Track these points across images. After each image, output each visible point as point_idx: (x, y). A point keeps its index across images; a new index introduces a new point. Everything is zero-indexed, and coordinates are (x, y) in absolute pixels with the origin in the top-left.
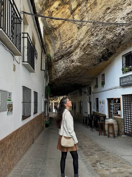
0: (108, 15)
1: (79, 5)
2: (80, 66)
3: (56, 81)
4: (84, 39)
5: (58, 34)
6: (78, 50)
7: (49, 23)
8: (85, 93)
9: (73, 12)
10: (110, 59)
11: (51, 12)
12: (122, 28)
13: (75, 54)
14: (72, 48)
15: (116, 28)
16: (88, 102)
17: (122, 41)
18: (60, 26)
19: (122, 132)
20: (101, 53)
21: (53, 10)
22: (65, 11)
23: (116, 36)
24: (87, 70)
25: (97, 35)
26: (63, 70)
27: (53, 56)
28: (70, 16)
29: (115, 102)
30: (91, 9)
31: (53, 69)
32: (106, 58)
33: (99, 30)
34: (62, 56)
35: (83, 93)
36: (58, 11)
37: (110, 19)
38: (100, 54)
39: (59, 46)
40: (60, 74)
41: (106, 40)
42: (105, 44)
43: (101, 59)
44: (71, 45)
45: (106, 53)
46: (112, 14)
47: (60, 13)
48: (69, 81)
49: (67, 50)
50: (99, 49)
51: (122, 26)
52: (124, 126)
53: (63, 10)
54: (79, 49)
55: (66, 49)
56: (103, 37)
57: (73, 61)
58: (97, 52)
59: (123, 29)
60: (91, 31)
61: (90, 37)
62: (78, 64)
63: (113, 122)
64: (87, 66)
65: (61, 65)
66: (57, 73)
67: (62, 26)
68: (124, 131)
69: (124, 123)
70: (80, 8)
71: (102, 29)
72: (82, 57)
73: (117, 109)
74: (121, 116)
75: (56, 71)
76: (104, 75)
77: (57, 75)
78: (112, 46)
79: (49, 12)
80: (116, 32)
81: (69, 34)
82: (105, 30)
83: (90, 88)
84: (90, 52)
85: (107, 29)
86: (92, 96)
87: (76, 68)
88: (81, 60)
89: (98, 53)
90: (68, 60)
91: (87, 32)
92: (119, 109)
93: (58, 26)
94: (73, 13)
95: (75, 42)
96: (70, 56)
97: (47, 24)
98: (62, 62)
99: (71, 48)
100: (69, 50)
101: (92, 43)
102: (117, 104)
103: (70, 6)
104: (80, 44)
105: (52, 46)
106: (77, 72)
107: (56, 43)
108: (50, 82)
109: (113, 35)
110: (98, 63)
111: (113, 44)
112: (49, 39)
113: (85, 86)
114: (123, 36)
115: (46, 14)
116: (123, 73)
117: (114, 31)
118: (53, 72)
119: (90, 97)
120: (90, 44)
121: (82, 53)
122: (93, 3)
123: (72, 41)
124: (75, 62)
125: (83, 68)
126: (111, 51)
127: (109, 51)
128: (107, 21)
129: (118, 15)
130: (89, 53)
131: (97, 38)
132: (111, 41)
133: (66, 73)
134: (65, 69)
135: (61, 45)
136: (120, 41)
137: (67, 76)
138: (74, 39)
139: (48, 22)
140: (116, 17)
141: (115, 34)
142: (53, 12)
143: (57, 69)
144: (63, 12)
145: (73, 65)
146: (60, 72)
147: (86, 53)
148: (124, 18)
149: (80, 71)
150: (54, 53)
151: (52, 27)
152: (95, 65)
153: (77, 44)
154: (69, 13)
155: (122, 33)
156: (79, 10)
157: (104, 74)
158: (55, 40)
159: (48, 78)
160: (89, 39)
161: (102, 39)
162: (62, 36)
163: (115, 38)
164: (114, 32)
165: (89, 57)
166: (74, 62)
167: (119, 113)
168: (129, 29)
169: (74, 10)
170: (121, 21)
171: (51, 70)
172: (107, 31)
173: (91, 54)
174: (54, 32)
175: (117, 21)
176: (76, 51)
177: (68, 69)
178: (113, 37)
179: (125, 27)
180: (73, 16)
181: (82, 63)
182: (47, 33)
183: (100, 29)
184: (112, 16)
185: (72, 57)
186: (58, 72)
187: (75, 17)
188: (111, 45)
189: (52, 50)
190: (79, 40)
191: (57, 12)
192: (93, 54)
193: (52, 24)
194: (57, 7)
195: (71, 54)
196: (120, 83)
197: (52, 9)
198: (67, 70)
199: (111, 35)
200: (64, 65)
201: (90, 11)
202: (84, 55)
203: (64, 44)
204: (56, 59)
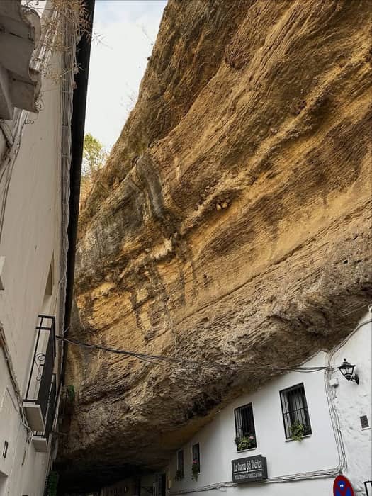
0: (206, 330)
1: (151, 297)
2: (146, 423)
3: (76, 456)
4: (157, 364)
5: (100, 343)
6: (143, 386)
7: (84, 319)
8: (148, 491)
9: (137, 307)
10: (210, 414)
11: (92, 299)
12: (230, 359)
13: (134, 394)
14: (130, 380)
15: (220, 357)
17: (233, 382)
18: (106, 327)
20: (193, 399)
21: (97, 296)
22: (121, 302)
23: (221, 371)
24: (160, 432)
25: (185, 363)
26: (102, 430)
27: (81, 390)
28: (131, 313)
30: (174, 308)
31: (73, 422)
32: (202, 410)
33: (188, 354)
34: (104, 395)
35: (143, 492)
36: (108, 300)
37: (210, 339)
38: (190, 401)
39: (98, 369)
40: (92, 438)
41: (203, 376)
42: (200, 383)
43: (192, 412)
44: (128, 372)
45: (202, 400)
46: (212, 330)
47: (111, 305)
48: (110, 458)
49: (116, 382)
50: (188, 392)
51: (231, 356)
53: (118, 300)
54: (146, 384)
55: (115, 379)
56: (197, 370)
58: (184, 397)
59: (233, 362)
60: (172, 351)
61: (171, 365)
62: (141, 418)
64: (161, 425)
65: (98, 416)
66: (85, 435)
67: (112, 328)
70: (153, 302)
71: (194, 353)
72: (150, 404)
75: (81, 429)
76: (197, 447)
77: (84, 439)
78: (215, 389)
79: (86, 298)
82: (200, 356)
83: (164, 477)
84: (170, 394)
85: (203, 356)
87: (135, 427)
88: (147, 409)
89: (187, 398)
90: (118, 405)
91: (165, 352)
93: (102, 327)
94: (138, 309)
95: (138, 368)
96: (122, 396)
97: (79, 321)
98: (101, 408)
99: (126, 380)
100: (121, 382)
101: (173, 378)
103: (133, 295)
104: (147, 373)
105: (81, 366)
106: (135, 438)
107: (91, 361)
108: (61, 457)
109: (216, 369)
110: (186, 421)
111: (216, 385)
112: (76, 350)
114: (233, 375)
115: (80, 301)
116: (238, 450)
117: (217, 361)
118: (73, 431)
120: (169, 377)
121: (152, 395)
122: (178, 299)
123: (132, 364)
124: (134, 412)
125: (151, 428)
126: (212, 397)
127: (209, 398)
128: (203, 341)
129: (223, 334)
130: (168, 396)
131: (184, 369)
132: (211, 380)
133: (107, 438)
134: (106, 426)
135: (105, 367)
136: (229, 382)
137: (109, 446)
138: (135, 359)
139: (83, 317)
140: (219, 338)
141: (220, 368)
142: (96, 299)
143: (86, 425)
144: (118, 303)
145: (127, 418)
146: (93, 432)
147: (162, 395)
148: (233, 342)
149: (142, 435)
150: (83, 384)
151: (89, 329)
152: (178, 423)
153: (143, 373)
154: (130, 306)
156: (150, 306)
157: (198, 444)
158: (90, 355)
159: (57, 445)
160: (169, 367)
161: (193, 373)
163: (219, 374)
164: (217, 363)
165: (165, 404)
166: (131, 412)
168: (243, 363)
169: (142, 304)
170: (230, 346)
171: (70, 424)
172: (204, 359)
173: (171, 398)
174: (91, 338)
175: (221, 346)
176: (139, 388)
177: (114, 427)
178: (216, 373)
179: (237, 359)
180: (138, 313)
181: (149, 416)
183: (191, 353)
184: (212, 335)
185: (126, 399)
186: (88, 433)
187: (140, 316)
188: (213, 386)
189: (79, 375)
190: (147, 365)
191: (104, 301)
192: (176, 399)
193: (89, 321)
194: (107, 293)
195: (126, 393)
196: (233, 475)
197: (95, 293)
198: (110, 430)
199: (211, 369)
200: (105, 416)
201: (171, 312)
202: (154, 399)
203: (111, 367)
204: (88, 398)
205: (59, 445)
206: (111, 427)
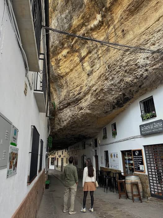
0: (128, 56)
1: (89, 52)
2: (91, 113)
3: (59, 132)
4: (95, 85)
5: (65, 82)
6: (89, 97)
7: (56, 71)
8: (89, 145)
9: (82, 59)
10: (125, 105)
11: (59, 60)
13: (84, 101)
14: (82, 95)
15: (137, 69)
16: (93, 156)
17: (143, 84)
18: (67, 74)
19: (148, 193)
20: (116, 98)
21: (61, 57)
22: (74, 59)
23: (137, 78)
24: (97, 118)
25: (113, 78)
26: (69, 119)
27: (58, 104)
28: (79, 64)
29: (134, 155)
31: (56, 118)
32: (121, 104)
33: (115, 73)
35: (86, 146)
36: (66, 59)
37: (130, 60)
38: (114, 100)
39: (65, 93)
40: (65, 123)
41: (125, 83)
42: (122, 88)
43: (115, 105)
44: (80, 92)
45: (121, 98)
46: (132, 54)
47: (69, 61)
48: (73, 132)
49: (74, 97)
50: (114, 95)
51: (146, 67)
52: (150, 185)
53: (71, 58)
54: (90, 95)
56: (121, 81)
57: (81, 109)
58: (111, 98)
59: (147, 70)
60: (104, 76)
61: (104, 82)
62: (88, 111)
63: (136, 180)
64: (98, 114)
65: (67, 115)
66: (62, 122)
67: (70, 74)
68: (151, 191)
69: (149, 181)
70: (91, 55)
71: (119, 71)
72: (93, 104)
73: (138, 163)
74: (145, 173)
75: (60, 120)
77: (62, 124)
78: (130, 91)
79: (56, 60)
80: (138, 73)
81: (77, 81)
82: (123, 72)
83: (96, 140)
84: (104, 97)
85: (126, 71)
86: (99, 149)
87: (85, 116)
88: (92, 107)
89: (113, 99)
90: (76, 107)
91: (100, 78)
92: (140, 162)
93: (65, 74)
94: (83, 61)
95: (85, 89)
96: (78, 103)
97: (54, 72)
98: (68, 110)
99: (80, 95)
100: (77, 97)
101: (106, 88)
102: (138, 157)
103: (79, 54)
104: (90, 90)
105: (57, 94)
106: (85, 121)
107: (61, 92)
108: (52, 133)
109: (134, 77)
110: (111, 111)
111: (132, 87)
112: (54, 87)
113: (90, 138)
114: (145, 78)
115: (53, 61)
116: (143, 120)
117: (135, 72)
118: (56, 121)
119: (96, 151)
120: (103, 88)
121: (94, 99)
122: (105, 50)
123: (81, 88)
125: (93, 116)
126: (127, 96)
127: (126, 97)
128: (126, 62)
129: (139, 56)
130: (102, 98)
131: (112, 82)
132: (130, 85)
133: (72, 122)
134: (71, 117)
135: (68, 92)
136: (140, 84)
137: (73, 126)
138: (83, 85)
139: (55, 69)
140: (137, 58)
141: (136, 76)
142: (60, 59)
143: (62, 118)
144: (71, 60)
145: (81, 112)
146: (65, 121)
147: (99, 98)
148: (148, 58)
149: (89, 119)
150: (58, 101)
151: (59, 75)
152: (107, 112)
154: (78, 61)
155: (145, 74)
156: (89, 58)
157: (115, 123)
158: (60, 89)
159: (50, 128)
160: (103, 83)
161: (119, 83)
162: (68, 84)
163: (135, 80)
164: (135, 74)
165: (101, 103)
166: (83, 109)
167: (141, 169)
168: (154, 69)
169: (84, 57)
170: (145, 61)
171: (54, 120)
172: (126, 73)
173: (104, 99)
174: (60, 81)
175: (139, 62)
176: (86, 97)
177: (75, 117)
178: (133, 80)
179: (149, 68)
180: (83, 63)
181: (92, 110)
182: (52, 81)
183: (117, 72)
184: (133, 57)
185: (80, 104)
186: (63, 121)
189: (57, 98)
190: (90, 86)
192: (107, 100)
193: (58, 72)
194: (66, 55)
195: (80, 101)
196: (141, 132)
197: (60, 56)
198: (73, 118)
199: (131, 78)
200: (70, 113)
202: (95, 101)
203: (71, 92)
204: (61, 107)
205: (51, 128)
206: (73, 117)
